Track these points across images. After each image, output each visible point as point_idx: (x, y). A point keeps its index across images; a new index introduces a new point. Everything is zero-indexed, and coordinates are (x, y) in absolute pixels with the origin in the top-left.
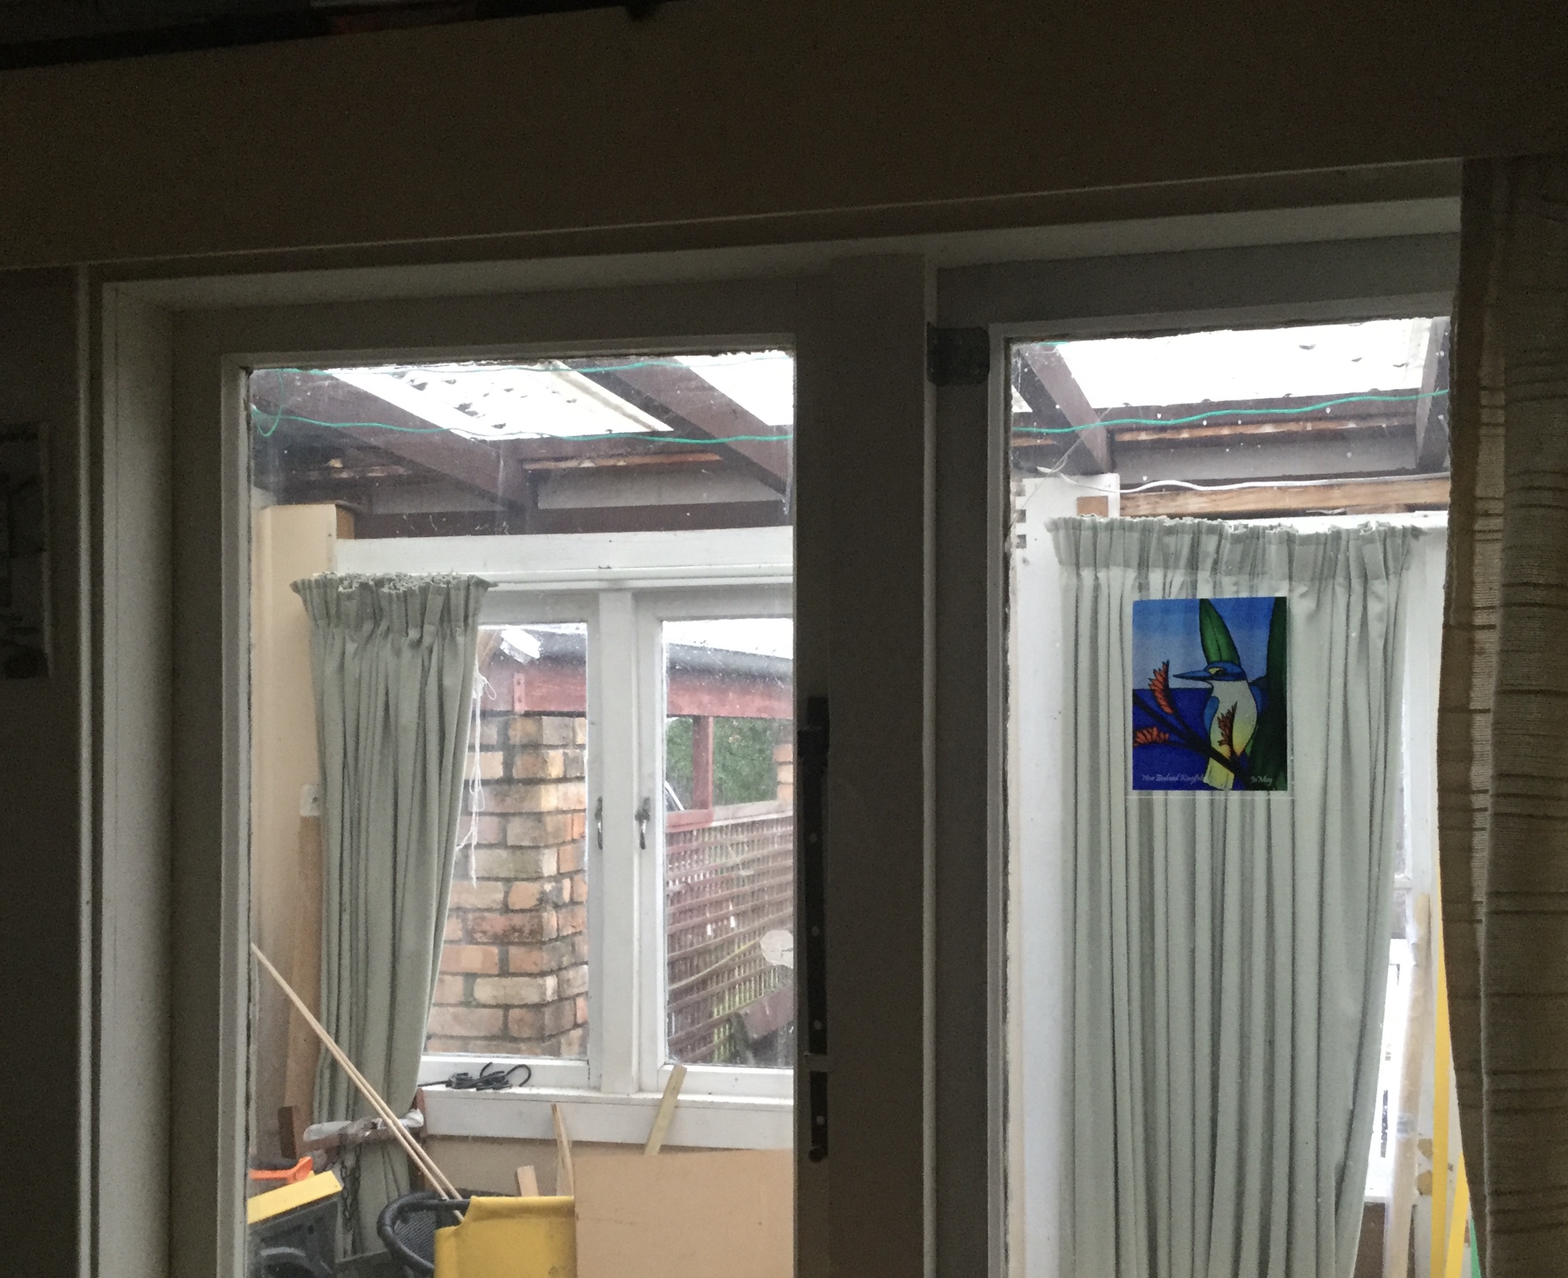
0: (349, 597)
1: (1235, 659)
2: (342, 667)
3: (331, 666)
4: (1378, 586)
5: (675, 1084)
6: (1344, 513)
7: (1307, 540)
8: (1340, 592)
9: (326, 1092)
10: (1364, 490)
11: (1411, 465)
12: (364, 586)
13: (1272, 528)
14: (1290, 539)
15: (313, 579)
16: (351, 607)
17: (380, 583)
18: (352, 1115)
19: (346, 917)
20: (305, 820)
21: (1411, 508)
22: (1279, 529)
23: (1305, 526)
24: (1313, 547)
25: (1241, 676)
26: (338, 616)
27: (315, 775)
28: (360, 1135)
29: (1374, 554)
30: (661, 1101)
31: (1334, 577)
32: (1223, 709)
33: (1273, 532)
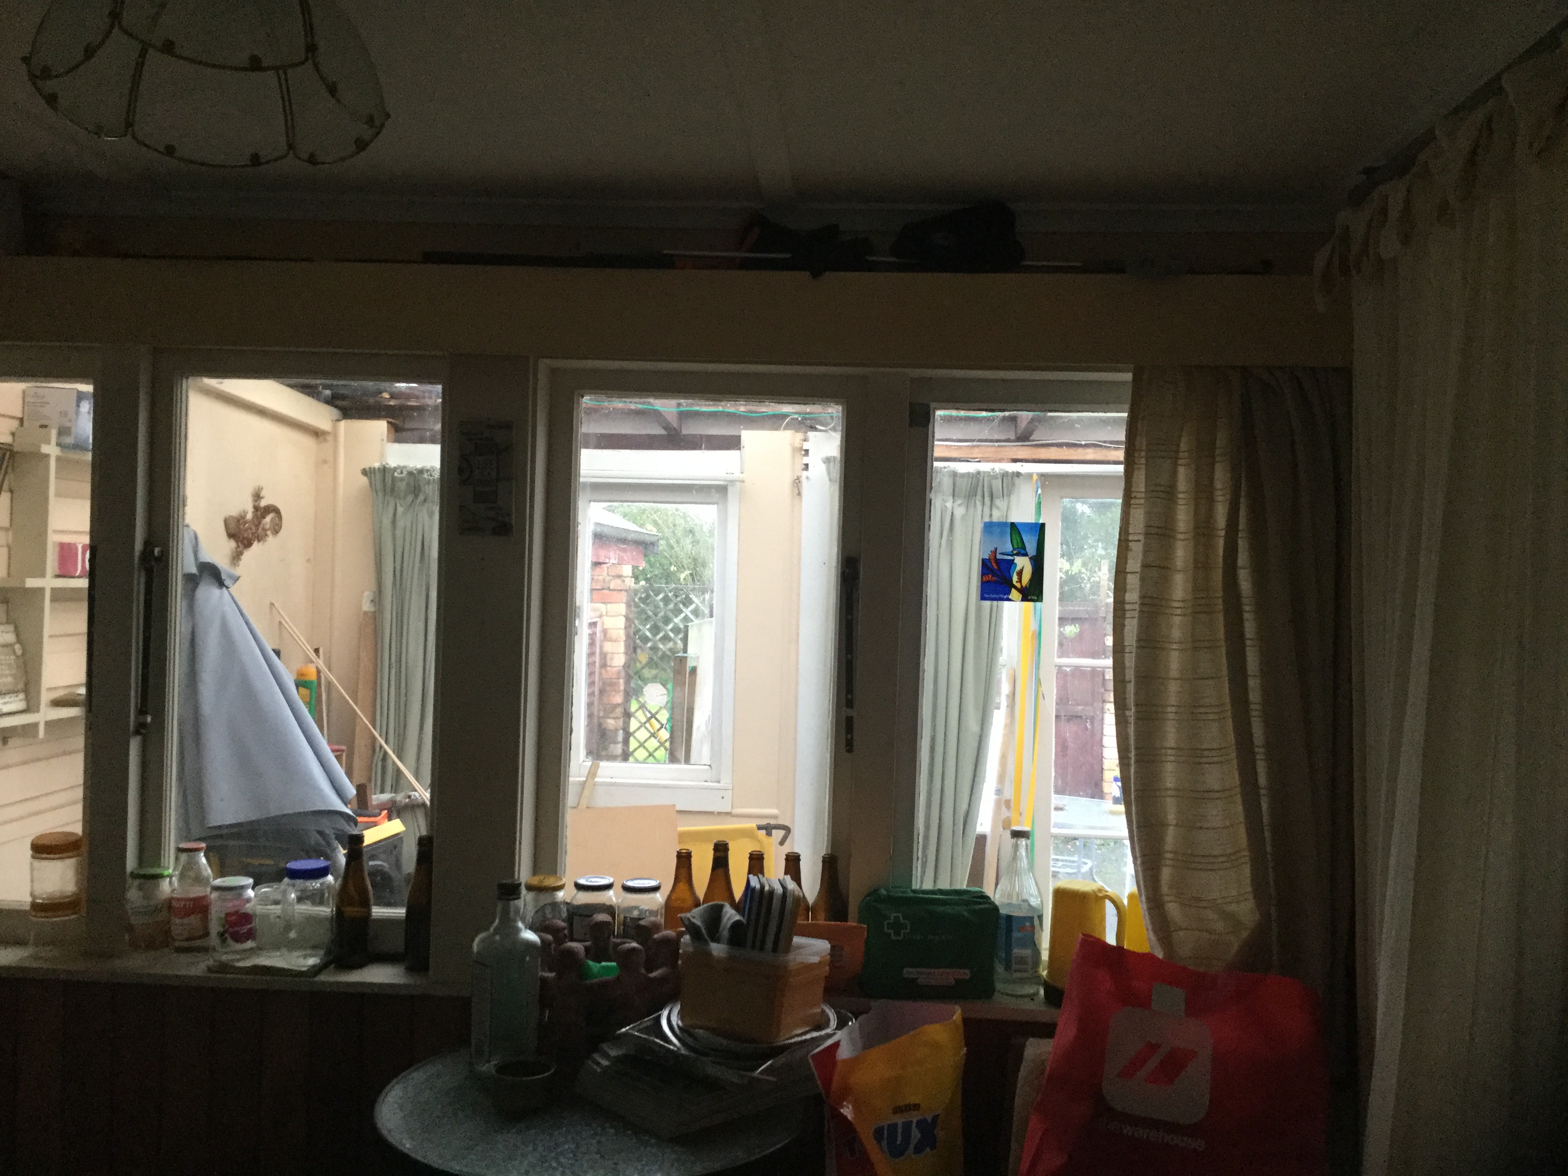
0: (402, 480)
1: (1024, 548)
2: (394, 522)
3: (387, 521)
4: (998, 502)
5: (592, 773)
6: (979, 461)
7: (963, 475)
8: (979, 504)
9: (379, 774)
10: (990, 449)
11: (1013, 438)
12: (410, 473)
13: (945, 468)
14: (954, 475)
15: (377, 467)
16: (402, 486)
17: (421, 471)
18: (395, 789)
19: (393, 671)
20: (365, 613)
21: (1015, 461)
22: (948, 469)
23: (962, 468)
24: (966, 479)
25: (1026, 555)
26: (393, 490)
27: (374, 587)
28: (403, 802)
29: (997, 484)
30: (585, 782)
31: (976, 496)
32: (1018, 568)
33: (946, 470)
